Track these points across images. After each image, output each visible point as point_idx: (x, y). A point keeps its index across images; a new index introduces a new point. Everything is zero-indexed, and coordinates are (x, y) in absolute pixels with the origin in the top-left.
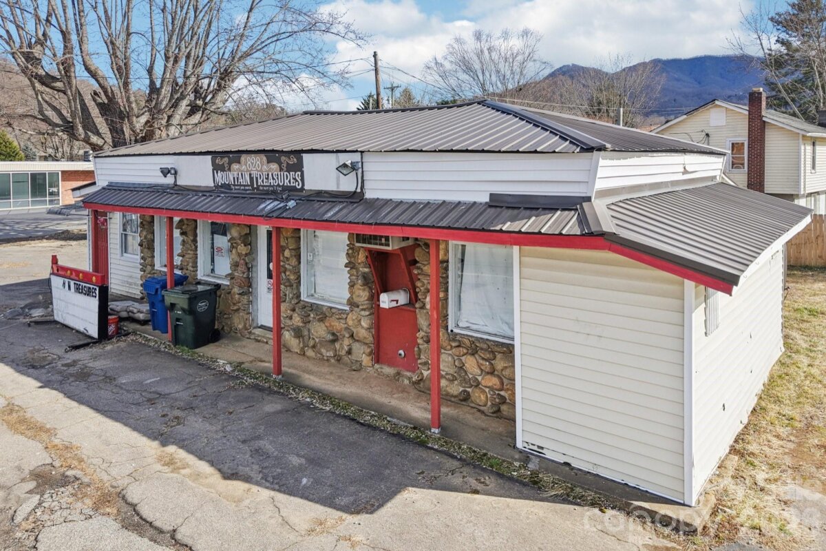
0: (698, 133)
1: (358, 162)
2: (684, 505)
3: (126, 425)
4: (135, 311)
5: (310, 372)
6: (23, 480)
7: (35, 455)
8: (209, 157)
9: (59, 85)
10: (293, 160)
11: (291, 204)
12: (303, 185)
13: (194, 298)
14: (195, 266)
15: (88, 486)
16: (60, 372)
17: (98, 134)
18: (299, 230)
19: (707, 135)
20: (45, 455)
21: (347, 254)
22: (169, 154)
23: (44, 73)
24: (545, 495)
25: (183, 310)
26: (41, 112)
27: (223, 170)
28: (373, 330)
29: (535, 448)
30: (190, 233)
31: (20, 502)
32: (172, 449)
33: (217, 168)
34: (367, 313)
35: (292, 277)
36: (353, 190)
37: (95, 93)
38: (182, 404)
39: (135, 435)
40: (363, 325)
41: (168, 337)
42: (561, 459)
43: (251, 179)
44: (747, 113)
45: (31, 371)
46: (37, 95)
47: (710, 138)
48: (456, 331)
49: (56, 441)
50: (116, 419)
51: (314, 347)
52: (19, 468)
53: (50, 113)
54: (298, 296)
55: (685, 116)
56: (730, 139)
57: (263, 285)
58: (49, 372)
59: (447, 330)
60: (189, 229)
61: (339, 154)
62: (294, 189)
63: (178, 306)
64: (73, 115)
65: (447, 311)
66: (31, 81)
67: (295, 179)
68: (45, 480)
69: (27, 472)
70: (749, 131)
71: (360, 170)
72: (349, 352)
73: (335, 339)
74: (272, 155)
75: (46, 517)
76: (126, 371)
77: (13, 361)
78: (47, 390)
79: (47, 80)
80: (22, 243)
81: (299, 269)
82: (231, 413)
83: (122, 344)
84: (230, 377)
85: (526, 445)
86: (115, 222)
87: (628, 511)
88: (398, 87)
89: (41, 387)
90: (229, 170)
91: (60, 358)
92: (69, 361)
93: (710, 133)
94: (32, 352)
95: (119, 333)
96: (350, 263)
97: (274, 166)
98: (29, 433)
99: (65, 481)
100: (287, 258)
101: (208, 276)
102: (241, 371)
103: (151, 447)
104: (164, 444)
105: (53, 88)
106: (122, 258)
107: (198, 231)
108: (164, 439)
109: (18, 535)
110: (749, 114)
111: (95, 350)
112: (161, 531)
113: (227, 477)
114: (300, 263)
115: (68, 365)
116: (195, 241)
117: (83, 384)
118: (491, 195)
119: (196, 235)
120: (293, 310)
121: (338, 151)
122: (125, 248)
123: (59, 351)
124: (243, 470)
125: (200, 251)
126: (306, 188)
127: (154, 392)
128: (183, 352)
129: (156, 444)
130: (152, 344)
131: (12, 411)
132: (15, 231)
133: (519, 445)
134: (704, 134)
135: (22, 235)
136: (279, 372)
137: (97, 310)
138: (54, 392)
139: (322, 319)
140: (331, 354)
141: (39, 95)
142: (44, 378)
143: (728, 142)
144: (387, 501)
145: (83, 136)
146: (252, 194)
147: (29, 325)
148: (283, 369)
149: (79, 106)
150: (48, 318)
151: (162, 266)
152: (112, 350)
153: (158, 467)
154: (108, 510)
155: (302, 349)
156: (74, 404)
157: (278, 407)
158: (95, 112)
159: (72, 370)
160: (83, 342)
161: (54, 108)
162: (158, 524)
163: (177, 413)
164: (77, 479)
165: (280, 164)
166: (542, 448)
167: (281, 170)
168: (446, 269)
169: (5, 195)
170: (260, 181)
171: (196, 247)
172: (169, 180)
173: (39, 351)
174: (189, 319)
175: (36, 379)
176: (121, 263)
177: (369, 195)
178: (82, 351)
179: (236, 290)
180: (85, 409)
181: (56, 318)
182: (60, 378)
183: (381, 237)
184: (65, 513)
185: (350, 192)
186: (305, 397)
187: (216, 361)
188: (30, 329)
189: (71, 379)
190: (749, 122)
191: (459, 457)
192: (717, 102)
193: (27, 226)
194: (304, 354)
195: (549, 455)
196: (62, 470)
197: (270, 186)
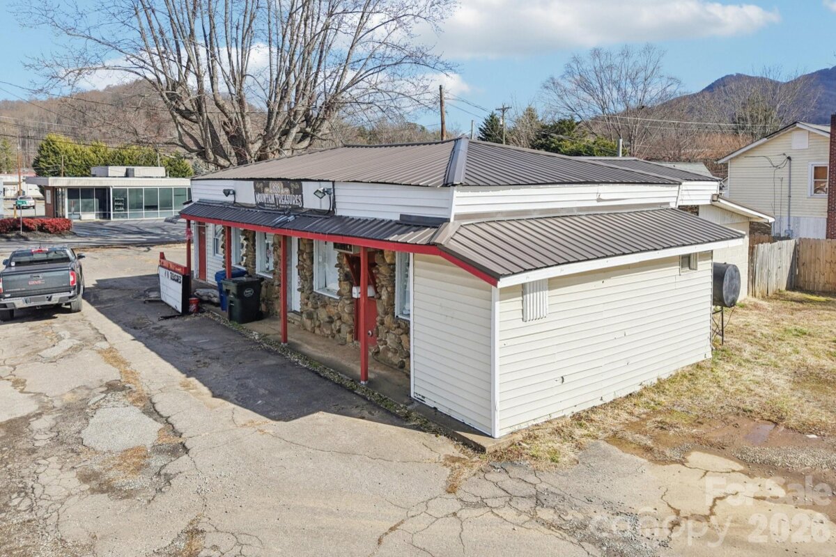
0: (780, 157)
1: (330, 189)
2: (491, 437)
3: (172, 364)
4: (212, 296)
5: (308, 343)
6: (101, 386)
7: (113, 374)
8: (252, 182)
9: (194, 117)
10: (297, 186)
11: (291, 218)
12: (303, 205)
13: (241, 287)
14: (254, 264)
15: (135, 392)
16: (149, 333)
17: (226, 157)
18: (312, 240)
19: (789, 158)
20: (119, 375)
21: (338, 257)
22: (231, 179)
23: (184, 109)
24: (407, 424)
25: (233, 294)
26: (181, 140)
27: (260, 193)
28: (354, 315)
29: (420, 397)
30: (251, 239)
31: (94, 396)
32: (192, 379)
33: (257, 191)
34: (348, 302)
35: (307, 274)
36: (328, 209)
37: (225, 123)
38: (213, 355)
39: (175, 370)
40: (345, 310)
41: (226, 314)
42: (432, 405)
43: (275, 199)
44: (829, 136)
45: (132, 330)
46: (177, 127)
47: (792, 162)
48: (400, 316)
49: (128, 369)
50: (168, 361)
51: (319, 326)
52: (101, 381)
53: (187, 140)
54: (312, 288)
55: (765, 139)
56: (813, 163)
57: (295, 281)
58: (143, 331)
59: (394, 315)
60: (250, 236)
61: (322, 183)
62: (297, 208)
63: (231, 292)
64: (205, 141)
65: (394, 302)
66: (172, 114)
67: (298, 200)
68: (112, 387)
69: (105, 382)
70: (831, 154)
71: (332, 195)
72: (339, 331)
73: (331, 321)
74: (285, 181)
75: (105, 404)
76: (190, 334)
77: (124, 324)
78: (136, 342)
79: (186, 114)
80: (170, 245)
81: (312, 268)
82: (240, 363)
83: (197, 318)
84: (255, 343)
85: (416, 395)
86: (211, 229)
87: (452, 436)
88: (508, 108)
89: (134, 340)
90: (263, 192)
91: (154, 324)
92: (158, 326)
93: (791, 157)
94: (138, 319)
95: (199, 310)
96: (340, 263)
97: (287, 190)
98: (115, 364)
99: (124, 388)
100: (304, 259)
101: (263, 272)
102: (264, 340)
103: (179, 376)
104: (188, 377)
105: (191, 120)
106: (214, 258)
107: (256, 238)
108: (189, 373)
109: (87, 410)
110: (831, 138)
111: (178, 321)
112: (161, 416)
113: (214, 396)
114: (313, 263)
115: (156, 329)
116: (254, 245)
117: (160, 340)
118: (401, 216)
119: (254, 241)
120: (308, 299)
121: (319, 181)
122: (216, 251)
123: (155, 320)
124: (227, 393)
125: (257, 253)
126: (304, 207)
127: (200, 348)
128: (234, 326)
129: (184, 375)
130: (216, 319)
131: (111, 351)
132: (169, 236)
133: (412, 395)
134: (785, 157)
135: (173, 239)
136: (285, 341)
137: (181, 292)
138: (140, 343)
139: (324, 306)
140: (329, 332)
141: (179, 126)
142: (138, 334)
143: (810, 166)
144: (302, 416)
145: (212, 159)
146: (275, 210)
147: (145, 302)
148: (289, 339)
149: (209, 135)
150: (159, 299)
151: (236, 264)
152: (189, 322)
153: (179, 387)
154: (139, 404)
155: (313, 329)
156: (148, 350)
157: (273, 362)
158: (223, 139)
159: (157, 332)
160: (173, 315)
161: (192, 137)
162: (162, 413)
163: (207, 360)
164: (130, 388)
165: (290, 189)
166: (424, 397)
167: (291, 193)
168: (394, 270)
169: (169, 206)
170: (280, 201)
171: (255, 250)
172: (230, 199)
173: (143, 318)
174: (237, 301)
175: (133, 335)
176: (214, 261)
177: (338, 213)
178: (170, 320)
179: (276, 283)
180: (153, 353)
181: (163, 299)
182: (147, 335)
183: (347, 245)
184: (115, 403)
185: (326, 210)
186: (294, 358)
187: (252, 333)
188: (145, 305)
189: (154, 336)
190: (831, 145)
191: (369, 398)
192: (798, 125)
193: (180, 232)
194: (314, 332)
195: (428, 403)
196: (123, 384)
197: (285, 205)
